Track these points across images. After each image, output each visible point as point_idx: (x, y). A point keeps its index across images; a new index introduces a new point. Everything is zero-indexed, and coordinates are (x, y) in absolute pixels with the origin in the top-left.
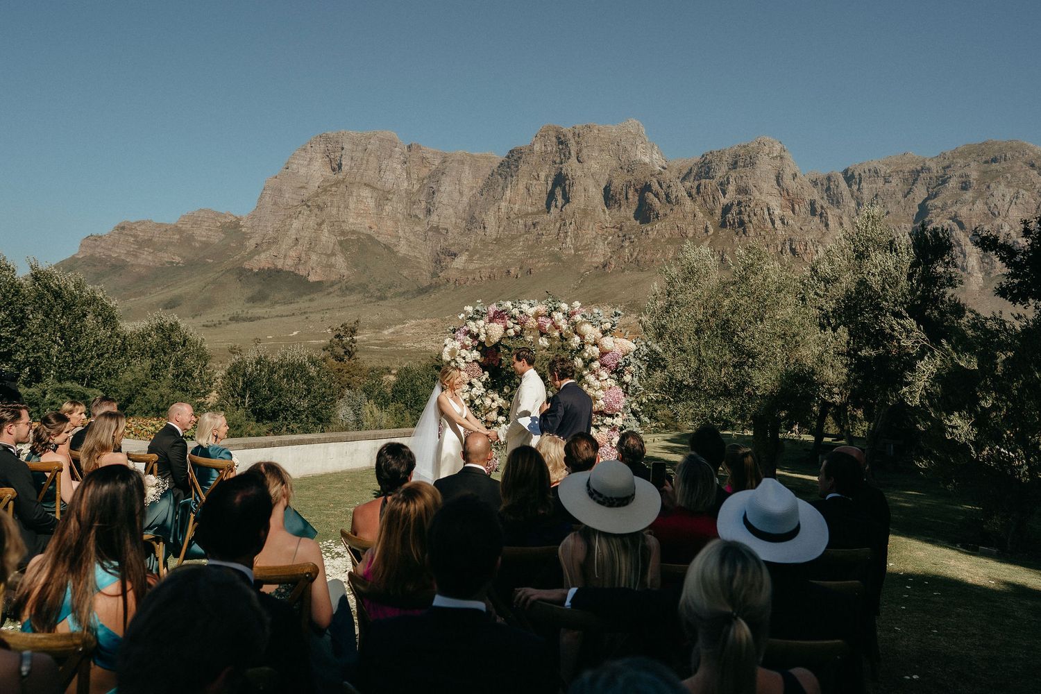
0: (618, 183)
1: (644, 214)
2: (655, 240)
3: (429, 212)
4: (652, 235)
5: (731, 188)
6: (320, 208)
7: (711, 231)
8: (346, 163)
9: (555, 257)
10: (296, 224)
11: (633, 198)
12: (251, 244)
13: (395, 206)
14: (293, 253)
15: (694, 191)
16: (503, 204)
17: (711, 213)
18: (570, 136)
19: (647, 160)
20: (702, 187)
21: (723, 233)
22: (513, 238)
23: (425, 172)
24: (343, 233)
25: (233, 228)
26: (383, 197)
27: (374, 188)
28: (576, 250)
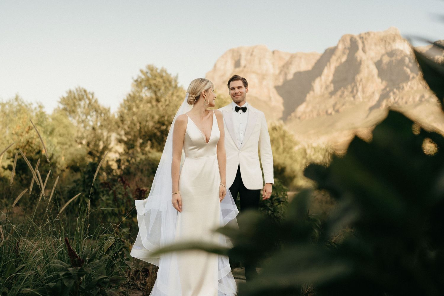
0: (385, 62)
4: (407, 88)
8: (243, 63)
13: (269, 82)
16: (323, 77)
18: (358, 39)
19: (401, 48)
23: (282, 63)
26: (262, 77)
27: (257, 74)
28: (363, 98)
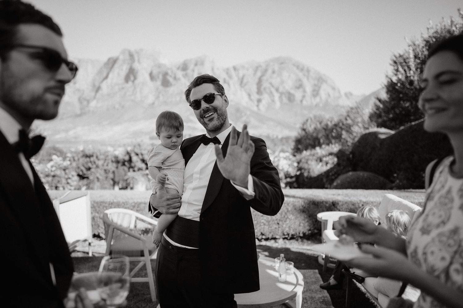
1: (166, 83)
4: (170, 92)
9: (133, 101)
11: (161, 77)
18: (134, 53)
22: (115, 94)
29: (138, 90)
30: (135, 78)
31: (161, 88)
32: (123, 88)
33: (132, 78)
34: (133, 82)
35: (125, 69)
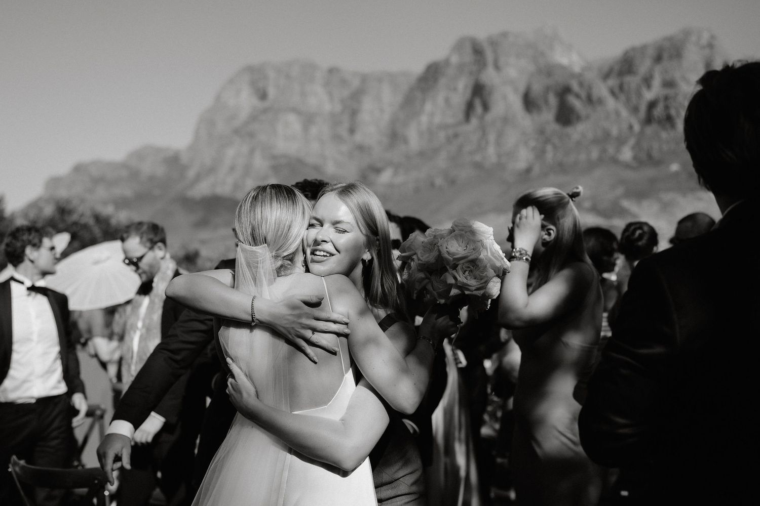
0: (537, 88)
1: (566, 116)
2: (579, 143)
3: (352, 131)
5: (657, 82)
6: (252, 135)
7: (637, 128)
8: (272, 92)
9: (478, 166)
10: (230, 152)
11: (553, 100)
12: (191, 174)
13: (321, 129)
14: (230, 180)
15: (617, 90)
16: (424, 119)
17: (635, 110)
18: (486, 45)
19: (564, 61)
20: (626, 87)
21: (650, 130)
22: (436, 151)
23: (346, 93)
24: (274, 157)
25: (174, 161)
26: (308, 120)
27: (299, 113)
28: (499, 157)
29: (492, 137)
30: (486, 107)
31: (554, 127)
32: (456, 136)
33: (479, 109)
34: (482, 118)
35: (462, 88)
